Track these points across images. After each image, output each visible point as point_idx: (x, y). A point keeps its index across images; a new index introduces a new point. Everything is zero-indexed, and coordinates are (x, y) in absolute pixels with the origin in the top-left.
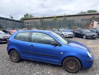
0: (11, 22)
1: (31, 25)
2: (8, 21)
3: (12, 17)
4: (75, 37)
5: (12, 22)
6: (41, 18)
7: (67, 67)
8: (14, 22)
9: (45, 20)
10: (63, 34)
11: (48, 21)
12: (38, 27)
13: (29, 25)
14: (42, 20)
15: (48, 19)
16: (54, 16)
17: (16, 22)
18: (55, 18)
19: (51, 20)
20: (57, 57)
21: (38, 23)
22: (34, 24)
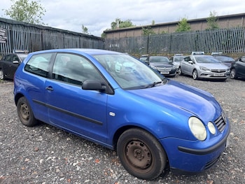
1: (121, 46)
2: (67, 37)
3: (86, 29)
4: (236, 78)
5: (78, 38)
6: (146, 27)
7: (127, 157)
8: (82, 39)
9: (156, 31)
10: (195, 69)
11: (163, 33)
12: (138, 52)
13: (116, 45)
14: (150, 31)
15: (165, 30)
16: (181, 20)
17: (86, 40)
18: (184, 26)
19: (172, 30)
20: (101, 124)
21: (136, 40)
22: (129, 42)
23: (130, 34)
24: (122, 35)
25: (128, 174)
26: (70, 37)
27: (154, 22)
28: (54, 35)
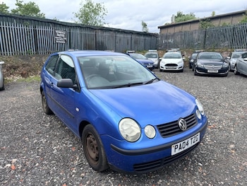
0: (126, 36)
2: (119, 35)
5: (129, 36)
6: (203, 20)
8: (134, 36)
9: (216, 23)
11: (224, 25)
13: (170, 41)
14: (208, 23)
15: (227, 21)
17: (137, 37)
19: (237, 21)
21: (192, 34)
22: (183, 37)
23: (186, 28)
24: (177, 29)
25: (87, 164)
26: (122, 36)
27: (214, 13)
28: (107, 34)
